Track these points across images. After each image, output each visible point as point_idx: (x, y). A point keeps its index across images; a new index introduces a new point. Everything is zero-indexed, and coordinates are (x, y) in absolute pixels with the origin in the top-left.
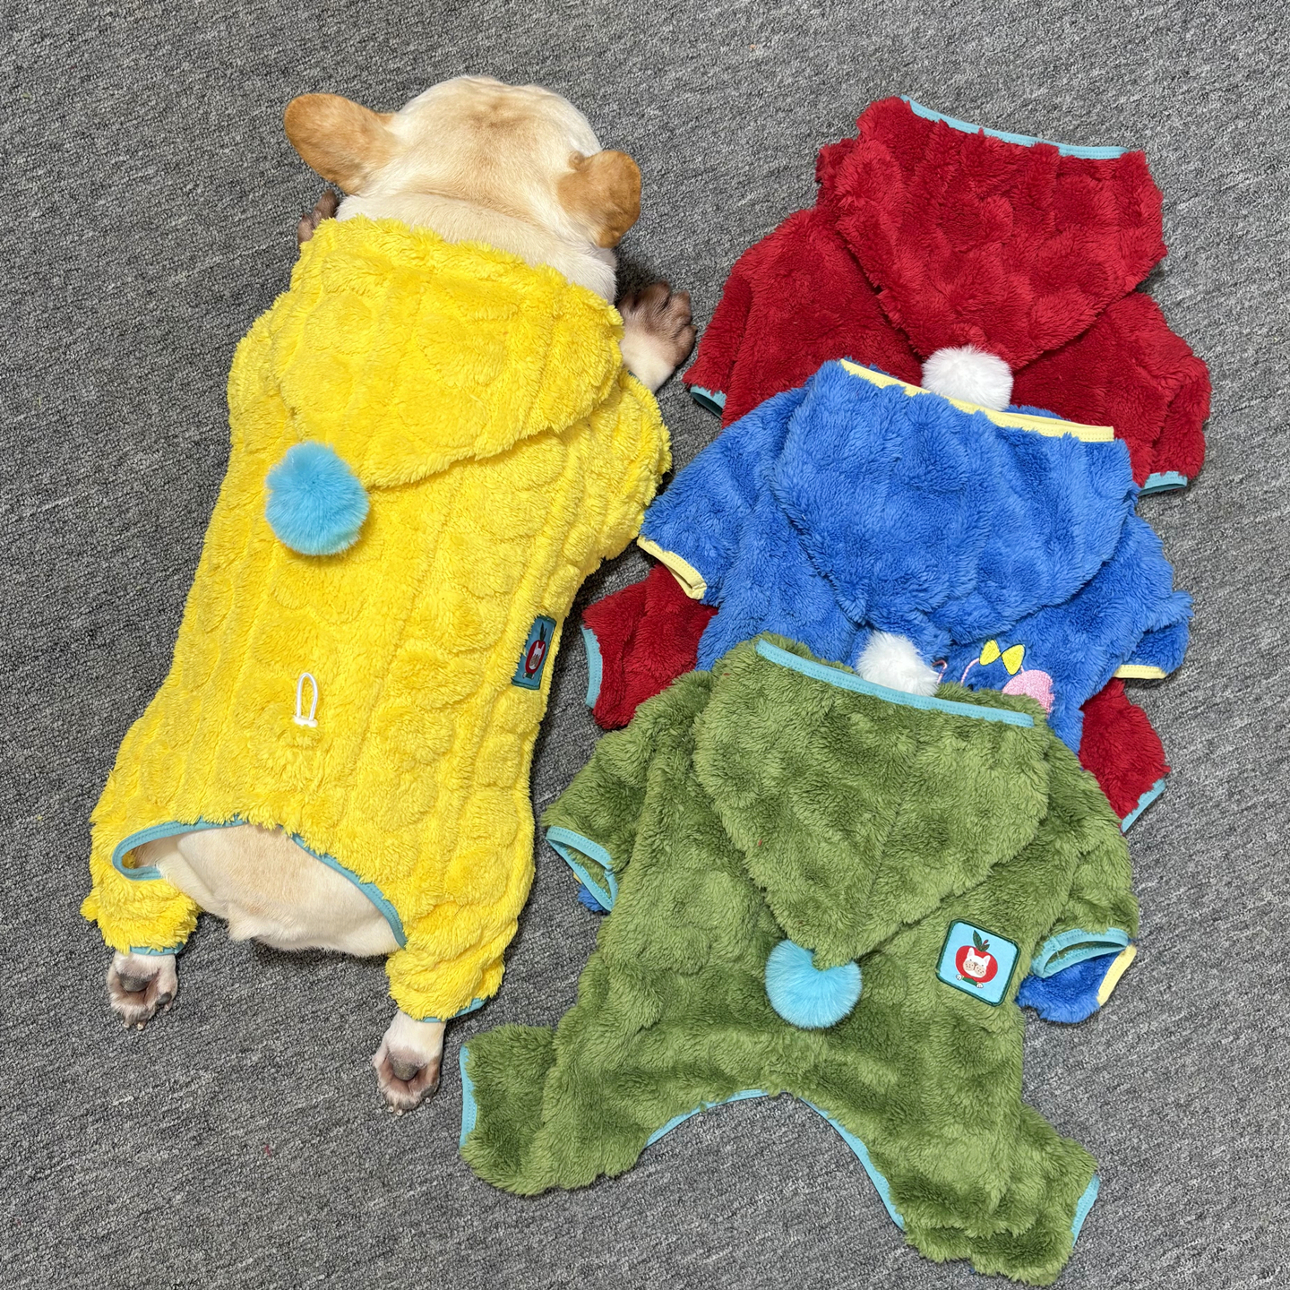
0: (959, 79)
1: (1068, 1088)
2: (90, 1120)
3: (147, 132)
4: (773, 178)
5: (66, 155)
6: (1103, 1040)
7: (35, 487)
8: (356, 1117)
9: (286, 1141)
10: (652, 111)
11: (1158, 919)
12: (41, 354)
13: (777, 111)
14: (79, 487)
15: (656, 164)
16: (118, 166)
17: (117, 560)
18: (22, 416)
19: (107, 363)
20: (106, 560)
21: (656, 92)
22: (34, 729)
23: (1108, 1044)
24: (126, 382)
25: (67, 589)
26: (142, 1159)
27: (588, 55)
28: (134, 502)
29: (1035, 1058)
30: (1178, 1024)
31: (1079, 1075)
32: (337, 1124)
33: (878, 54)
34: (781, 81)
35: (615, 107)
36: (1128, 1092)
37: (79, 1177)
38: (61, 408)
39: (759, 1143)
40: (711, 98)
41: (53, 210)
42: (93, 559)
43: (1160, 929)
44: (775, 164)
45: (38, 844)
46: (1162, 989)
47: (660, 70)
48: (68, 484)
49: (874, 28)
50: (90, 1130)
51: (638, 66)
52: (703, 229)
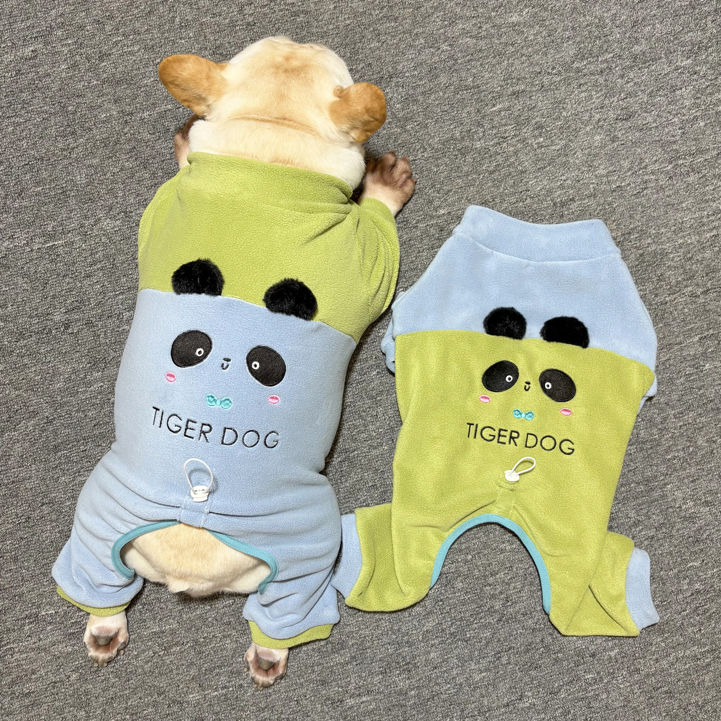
0: (637, 49)
1: (628, 684)
2: (27, 621)
3: (137, 25)
4: (515, 96)
5: (87, 33)
6: (654, 657)
7: (42, 231)
8: (188, 642)
9: (144, 651)
10: (445, 47)
11: (697, 586)
12: (56, 151)
13: (522, 56)
14: (69, 235)
15: (443, 79)
16: (116, 43)
17: (86, 282)
18: (41, 188)
19: (95, 161)
20: (80, 282)
21: (449, 35)
22: (23, 379)
23: (657, 660)
24: (105, 175)
25: (54, 297)
26: (55, 650)
27: (410, 8)
28: (101, 249)
29: (610, 662)
30: (702, 654)
31: (637, 677)
32: (176, 644)
33: (588, 28)
34: (526, 38)
35: (423, 42)
36: (666, 692)
37: (16, 656)
38: (64, 185)
39: (432, 692)
40: (482, 43)
41: (75, 66)
42: (72, 280)
43: (698, 592)
44: (517, 88)
45: (18, 448)
46: (695, 631)
47: (453, 22)
48: (63, 233)
49: (588, 11)
50: (26, 628)
51: (440, 18)
52: (467, 123)
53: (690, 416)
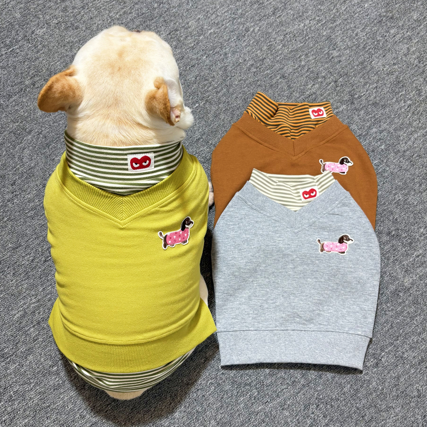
53: (368, 29)
